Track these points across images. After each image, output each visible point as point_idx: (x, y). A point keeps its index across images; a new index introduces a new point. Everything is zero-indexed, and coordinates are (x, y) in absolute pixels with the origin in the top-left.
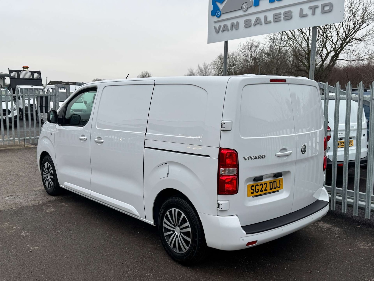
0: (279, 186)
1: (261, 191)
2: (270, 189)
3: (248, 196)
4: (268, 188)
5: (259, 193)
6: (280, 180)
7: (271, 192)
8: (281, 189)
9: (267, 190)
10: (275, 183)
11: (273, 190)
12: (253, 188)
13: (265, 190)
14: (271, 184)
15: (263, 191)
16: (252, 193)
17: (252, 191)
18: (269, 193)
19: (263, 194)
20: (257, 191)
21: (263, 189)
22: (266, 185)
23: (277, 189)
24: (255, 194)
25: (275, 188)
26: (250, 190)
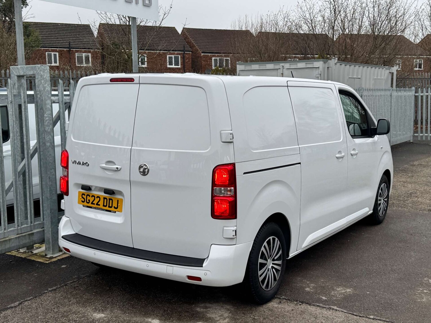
0: (116, 207)
1: (92, 203)
2: (104, 206)
3: (79, 203)
4: (101, 203)
5: (90, 205)
6: (118, 201)
7: (104, 209)
8: (119, 211)
9: (99, 205)
10: (111, 201)
11: (107, 208)
12: (83, 196)
13: (97, 204)
14: (105, 200)
15: (94, 204)
16: (83, 202)
17: (83, 200)
18: (102, 209)
19: (95, 208)
20: (88, 201)
21: (95, 202)
22: (98, 199)
23: (112, 209)
24: (85, 204)
25: (109, 207)
26: (81, 197)
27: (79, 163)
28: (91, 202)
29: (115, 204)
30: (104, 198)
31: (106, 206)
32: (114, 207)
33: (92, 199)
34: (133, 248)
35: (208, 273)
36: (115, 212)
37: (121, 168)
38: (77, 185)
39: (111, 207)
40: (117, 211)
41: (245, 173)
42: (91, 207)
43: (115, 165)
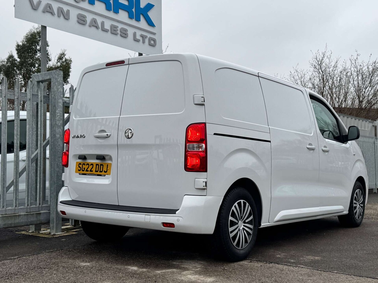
0: (106, 171)
1: (87, 171)
2: (96, 171)
3: (76, 172)
4: (94, 169)
5: (85, 172)
6: (108, 165)
7: (96, 174)
9: (92, 171)
10: (102, 166)
11: (99, 173)
12: (80, 165)
13: (91, 171)
14: (97, 166)
15: (88, 171)
16: (79, 170)
17: (79, 169)
18: (94, 174)
19: (89, 174)
20: (83, 169)
21: (89, 169)
22: (92, 166)
23: (103, 173)
24: (81, 172)
25: (100, 172)
26: (78, 167)
27: (78, 137)
28: (86, 169)
29: (105, 169)
30: (97, 165)
31: (97, 171)
32: (104, 171)
33: (86, 167)
34: (119, 205)
35: (180, 218)
36: (105, 175)
37: (110, 135)
38: (75, 156)
39: (102, 172)
40: (107, 174)
41: (215, 134)
42: (85, 174)
43: (106, 132)
